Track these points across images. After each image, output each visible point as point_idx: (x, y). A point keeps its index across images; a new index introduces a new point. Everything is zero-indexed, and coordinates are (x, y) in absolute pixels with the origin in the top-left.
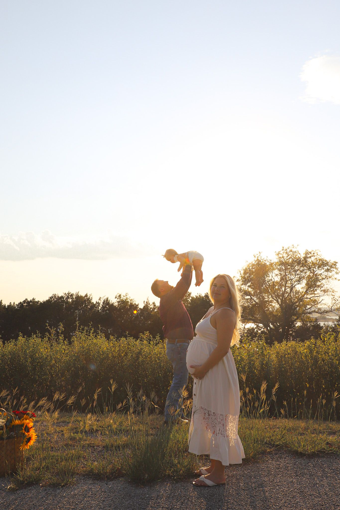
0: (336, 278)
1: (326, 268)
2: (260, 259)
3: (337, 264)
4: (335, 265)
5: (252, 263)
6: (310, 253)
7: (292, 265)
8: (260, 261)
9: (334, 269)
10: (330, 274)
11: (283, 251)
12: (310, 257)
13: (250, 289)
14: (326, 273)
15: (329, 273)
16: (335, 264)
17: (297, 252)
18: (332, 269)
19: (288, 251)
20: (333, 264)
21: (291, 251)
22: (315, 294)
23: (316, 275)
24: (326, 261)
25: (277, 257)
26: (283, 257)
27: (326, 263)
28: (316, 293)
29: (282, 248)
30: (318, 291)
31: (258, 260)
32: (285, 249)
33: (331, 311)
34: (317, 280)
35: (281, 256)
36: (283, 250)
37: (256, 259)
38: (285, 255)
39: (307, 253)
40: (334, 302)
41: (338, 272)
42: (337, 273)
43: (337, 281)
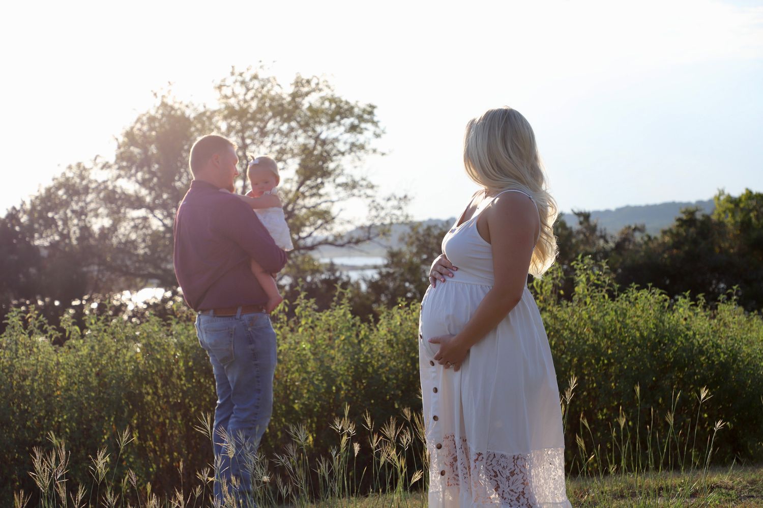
0: (374, 147)
1: (348, 122)
2: (170, 102)
3: (376, 111)
4: (371, 113)
5: (148, 113)
6: (308, 82)
7: (258, 116)
8: (172, 108)
9: (369, 126)
10: (361, 139)
11: (233, 78)
12: (307, 94)
13: (144, 192)
14: (350, 138)
15: (359, 136)
16: (370, 111)
17: (272, 79)
18: (363, 125)
19: (247, 77)
20: (364, 111)
21: (255, 77)
22: (320, 196)
23: (324, 143)
24: (347, 103)
25: (217, 94)
26: (234, 95)
27: (347, 110)
28: (322, 191)
29: (231, 70)
30: (328, 188)
31: (164, 105)
32: (237, 72)
33: (369, 239)
34: (326, 157)
35: (227, 91)
36: (233, 74)
37: (158, 102)
38: (240, 90)
39: (298, 83)
40: (374, 213)
41: (378, 131)
42: (377, 136)
43: (378, 156)
